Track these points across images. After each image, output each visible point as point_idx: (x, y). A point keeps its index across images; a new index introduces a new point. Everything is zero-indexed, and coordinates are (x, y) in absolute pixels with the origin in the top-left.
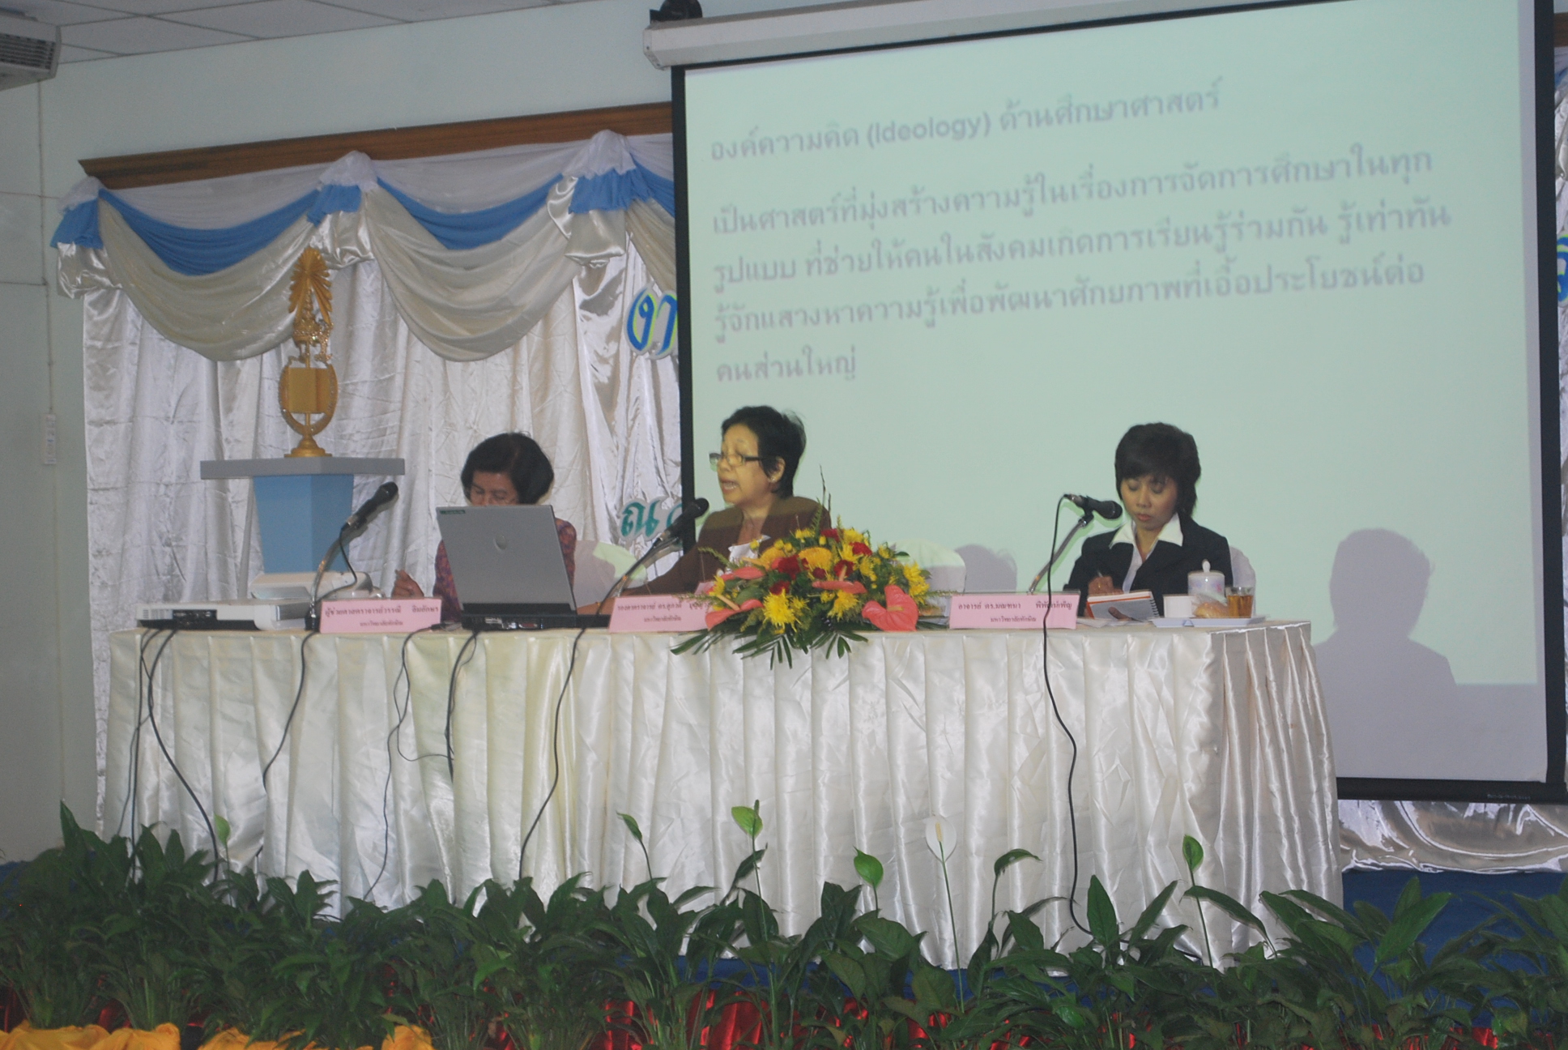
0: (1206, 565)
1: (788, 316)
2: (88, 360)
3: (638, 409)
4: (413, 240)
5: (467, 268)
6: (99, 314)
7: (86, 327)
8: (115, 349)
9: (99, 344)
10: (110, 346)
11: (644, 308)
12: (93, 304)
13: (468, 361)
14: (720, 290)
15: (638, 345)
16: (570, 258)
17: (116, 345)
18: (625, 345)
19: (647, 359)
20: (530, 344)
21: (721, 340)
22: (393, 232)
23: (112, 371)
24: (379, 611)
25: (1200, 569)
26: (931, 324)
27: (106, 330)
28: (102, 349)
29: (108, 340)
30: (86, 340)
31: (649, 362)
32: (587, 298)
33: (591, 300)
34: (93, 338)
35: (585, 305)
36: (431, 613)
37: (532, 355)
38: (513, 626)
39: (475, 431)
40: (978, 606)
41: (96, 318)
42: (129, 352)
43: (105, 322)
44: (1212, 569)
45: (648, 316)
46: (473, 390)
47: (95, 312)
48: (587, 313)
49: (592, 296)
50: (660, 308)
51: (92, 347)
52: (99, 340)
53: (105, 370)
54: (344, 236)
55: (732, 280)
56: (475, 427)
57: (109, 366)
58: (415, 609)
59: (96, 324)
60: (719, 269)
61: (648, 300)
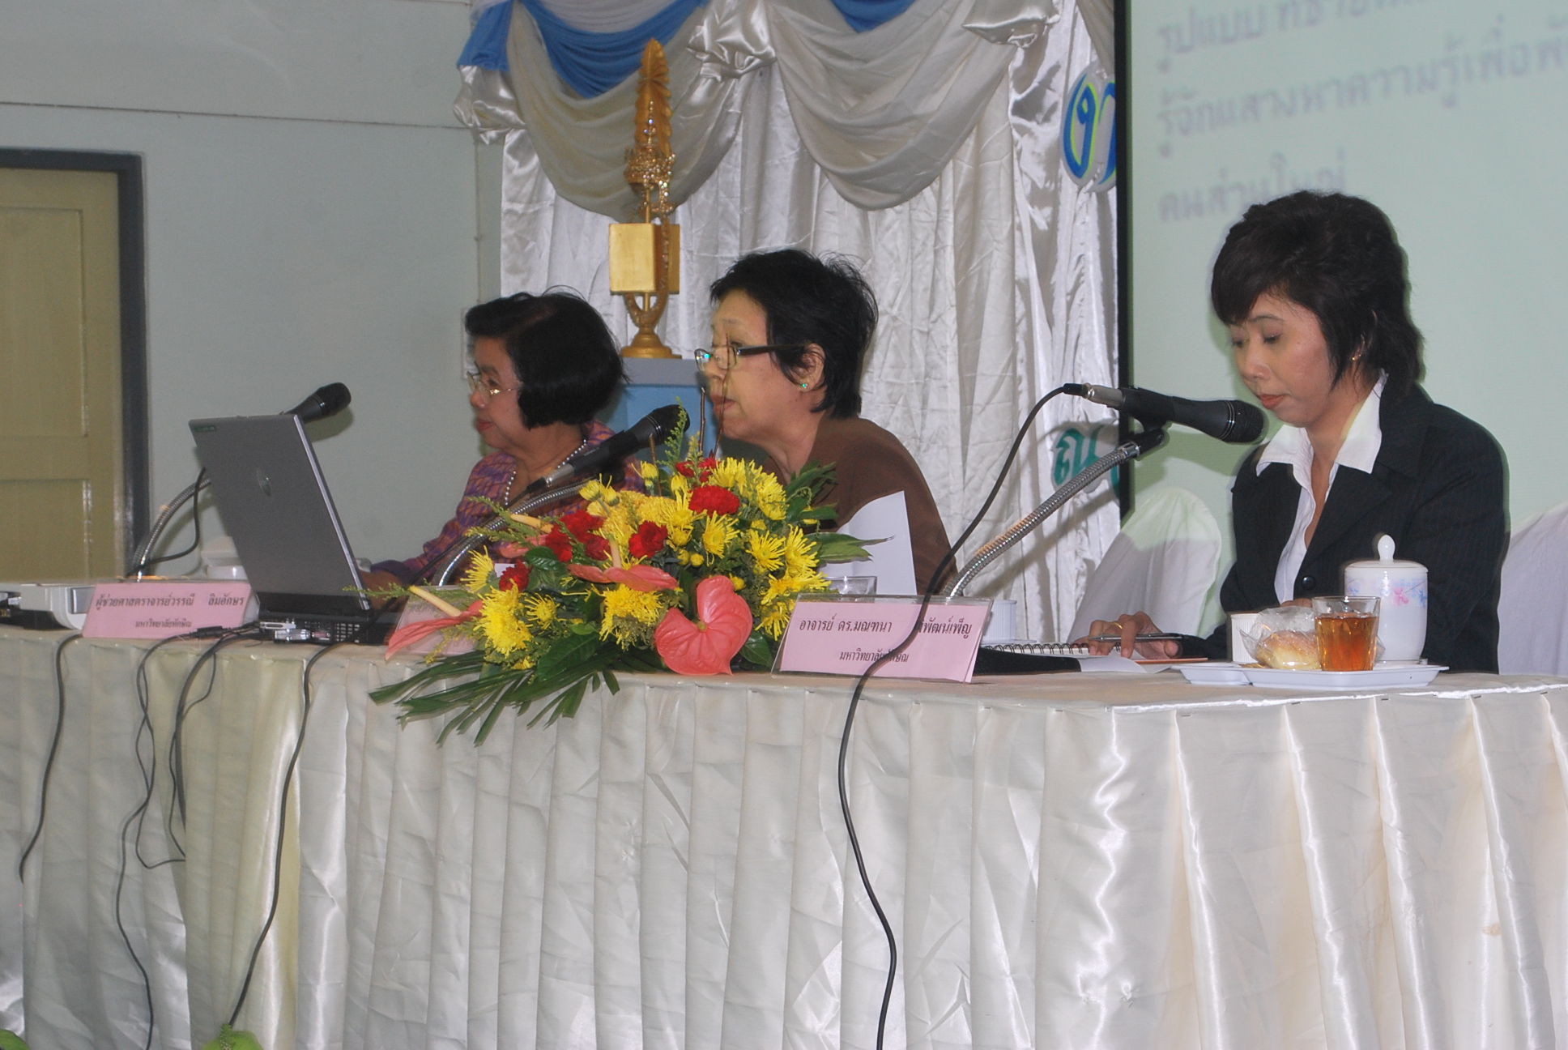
0: (1386, 545)
1: (1252, 103)
2: (507, 232)
3: (1080, 275)
4: (813, 23)
5: (866, 61)
6: (522, 164)
7: (505, 184)
8: (536, 213)
9: (519, 208)
10: (531, 211)
11: (1080, 107)
12: (513, 151)
13: (883, 207)
14: (1164, 67)
15: (1077, 170)
16: (974, 30)
17: (537, 208)
18: (1063, 171)
19: (1090, 192)
20: (954, 177)
21: (1165, 151)
22: (788, 13)
23: (531, 245)
24: (165, 602)
25: (1372, 555)
26: (1450, 102)
27: (528, 187)
28: (523, 214)
29: (530, 202)
30: (505, 205)
31: (1094, 195)
32: (1019, 97)
33: (1024, 100)
34: (512, 200)
35: (1020, 109)
36: (231, 607)
37: (957, 196)
38: (304, 635)
39: (895, 318)
40: (827, 626)
41: (518, 172)
42: (548, 217)
43: (529, 175)
44: (1399, 555)
45: (1086, 119)
46: (891, 254)
47: (516, 163)
48: (1023, 122)
49: (1024, 94)
50: (1102, 108)
51: (510, 212)
52: (520, 202)
53: (524, 243)
54: (726, 24)
55: (1183, 49)
56: (895, 311)
57: (529, 239)
58: (213, 601)
59: (516, 179)
60: (1164, 32)
61: (1088, 94)
